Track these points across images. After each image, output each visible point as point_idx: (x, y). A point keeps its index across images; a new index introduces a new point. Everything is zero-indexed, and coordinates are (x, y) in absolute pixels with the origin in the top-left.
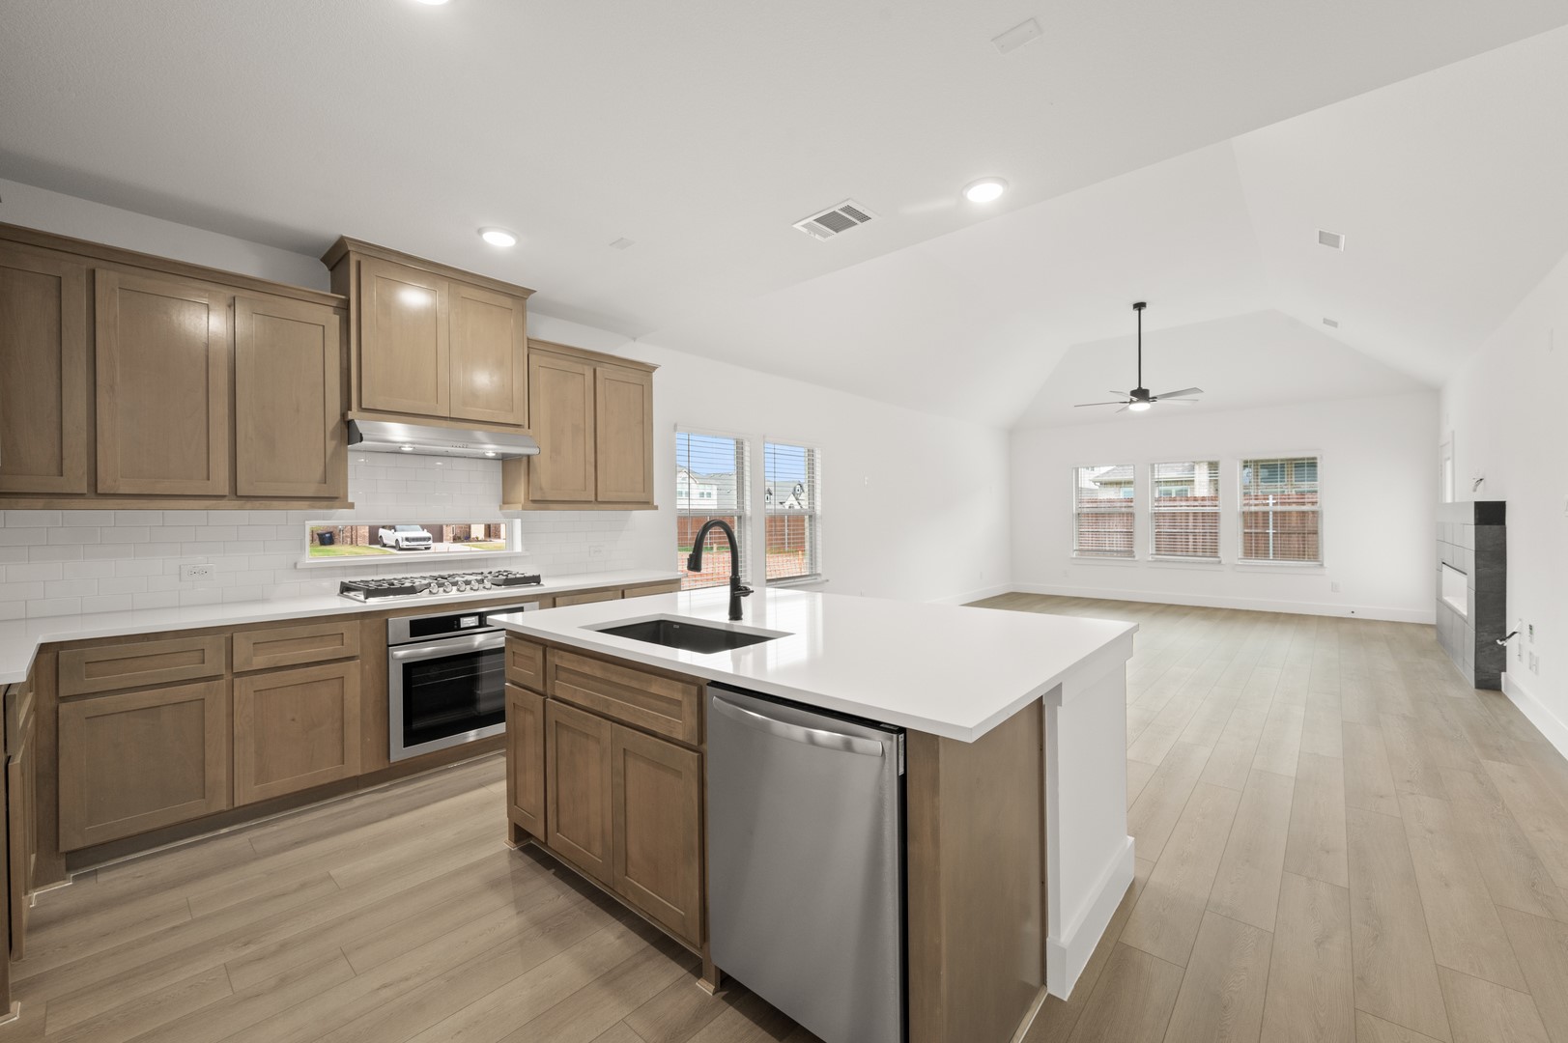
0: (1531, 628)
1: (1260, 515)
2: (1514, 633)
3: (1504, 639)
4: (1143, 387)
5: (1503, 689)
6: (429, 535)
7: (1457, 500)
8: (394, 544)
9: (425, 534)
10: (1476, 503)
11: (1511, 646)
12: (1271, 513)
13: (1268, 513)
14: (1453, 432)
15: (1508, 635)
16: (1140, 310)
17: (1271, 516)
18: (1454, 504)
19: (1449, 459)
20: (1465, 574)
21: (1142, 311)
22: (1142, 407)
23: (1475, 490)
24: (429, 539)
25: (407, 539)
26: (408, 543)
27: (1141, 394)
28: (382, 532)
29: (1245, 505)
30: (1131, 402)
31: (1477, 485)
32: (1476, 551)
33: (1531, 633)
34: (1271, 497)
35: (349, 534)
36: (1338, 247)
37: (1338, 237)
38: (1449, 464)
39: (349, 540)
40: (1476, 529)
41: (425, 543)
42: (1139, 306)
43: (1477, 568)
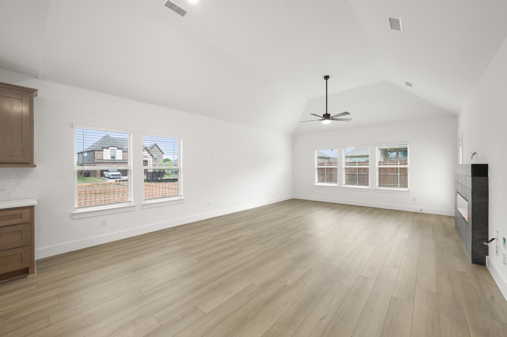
0: (504, 240)
1: (395, 169)
2: (493, 239)
3: (488, 242)
4: (328, 113)
5: (487, 265)
6: (120, 174)
7: (464, 163)
8: (108, 177)
9: (119, 173)
10: (472, 164)
11: (492, 246)
12: (399, 168)
13: (398, 168)
14: (463, 132)
15: (489, 240)
16: (327, 79)
17: (399, 170)
18: (463, 164)
19: (461, 145)
20: (467, 201)
21: (328, 80)
22: (327, 122)
23: (472, 158)
24: (120, 175)
25: (112, 175)
26: (112, 176)
27: (327, 116)
28: (105, 173)
29: (379, 165)
30: (323, 120)
31: (473, 156)
32: (472, 191)
33: (505, 243)
34: (399, 162)
35: (94, 173)
36: (400, 29)
37: (398, 20)
38: (461, 147)
39: (94, 175)
40: (472, 179)
41: (119, 176)
42: (327, 78)
43: (473, 199)
